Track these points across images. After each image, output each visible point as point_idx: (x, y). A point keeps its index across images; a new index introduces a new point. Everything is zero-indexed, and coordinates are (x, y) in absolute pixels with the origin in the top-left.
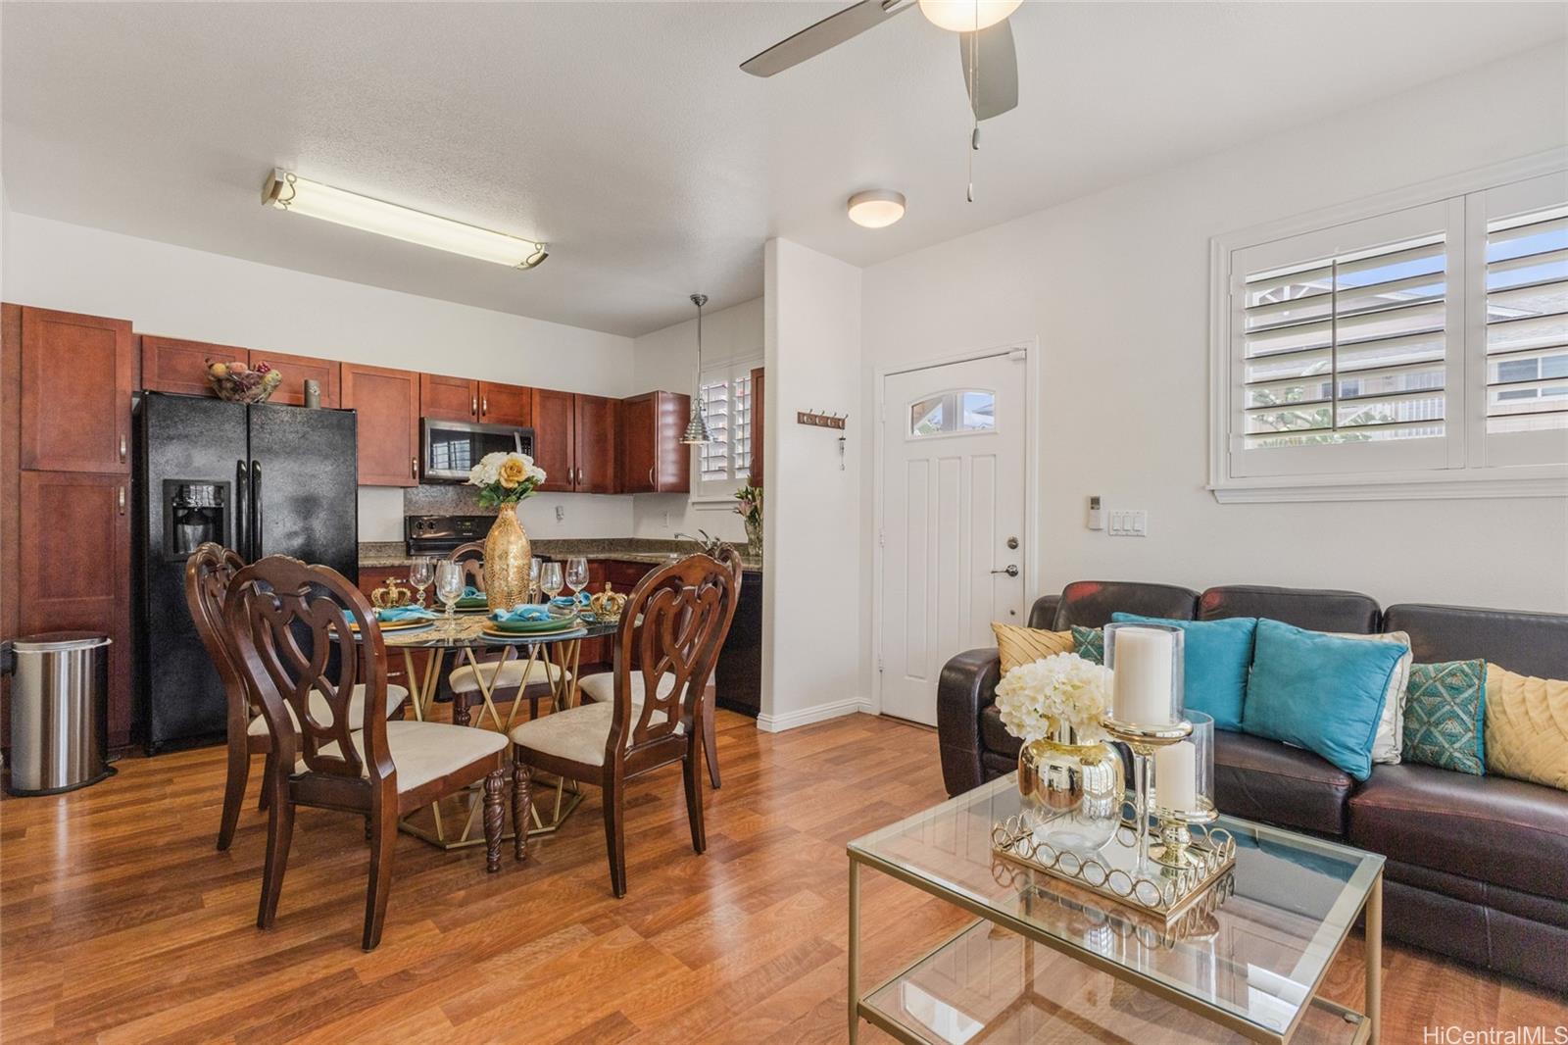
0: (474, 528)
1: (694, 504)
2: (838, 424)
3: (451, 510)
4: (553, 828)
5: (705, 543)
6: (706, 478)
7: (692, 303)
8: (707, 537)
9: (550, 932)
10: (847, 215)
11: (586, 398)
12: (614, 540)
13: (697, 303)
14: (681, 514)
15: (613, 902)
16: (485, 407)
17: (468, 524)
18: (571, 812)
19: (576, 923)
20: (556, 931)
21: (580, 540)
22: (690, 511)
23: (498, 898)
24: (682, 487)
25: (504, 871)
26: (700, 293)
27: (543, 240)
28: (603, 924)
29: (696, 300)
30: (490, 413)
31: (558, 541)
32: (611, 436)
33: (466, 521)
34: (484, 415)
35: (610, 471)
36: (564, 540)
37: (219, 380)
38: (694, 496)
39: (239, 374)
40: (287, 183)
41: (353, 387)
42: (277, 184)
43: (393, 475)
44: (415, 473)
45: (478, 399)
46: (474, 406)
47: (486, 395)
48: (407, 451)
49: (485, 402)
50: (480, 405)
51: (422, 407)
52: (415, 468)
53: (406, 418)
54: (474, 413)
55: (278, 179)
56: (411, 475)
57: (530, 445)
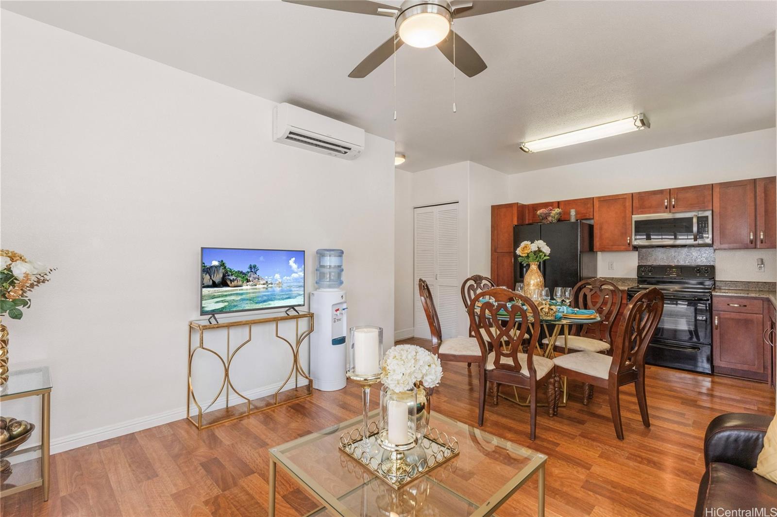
0: (679, 272)
16: (673, 203)
17: (674, 270)
30: (677, 205)
31: (759, 282)
34: (674, 207)
36: (765, 283)
37: (539, 217)
39: (543, 213)
40: (522, 147)
41: (599, 207)
42: (521, 148)
43: (618, 246)
44: (629, 244)
45: (669, 199)
46: (666, 204)
47: (676, 196)
48: (626, 233)
49: (673, 200)
50: (670, 201)
51: (634, 210)
52: (628, 241)
53: (625, 217)
54: (666, 208)
55: (520, 147)
56: (627, 245)
57: (707, 221)
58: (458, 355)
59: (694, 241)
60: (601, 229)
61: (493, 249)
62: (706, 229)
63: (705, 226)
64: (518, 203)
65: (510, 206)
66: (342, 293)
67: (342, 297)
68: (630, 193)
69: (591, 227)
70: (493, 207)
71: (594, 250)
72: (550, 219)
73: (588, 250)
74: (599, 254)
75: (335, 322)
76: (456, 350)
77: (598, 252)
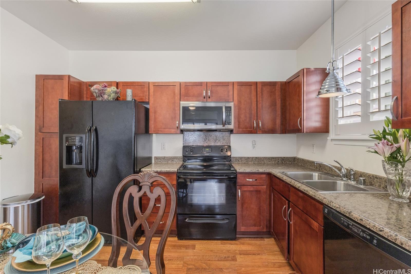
0: (210, 151)
1: (332, 140)
6: (341, 122)
12: (284, 157)
14: (323, 146)
16: (209, 94)
21: (264, 157)
22: (329, 144)
24: (324, 129)
30: (212, 96)
31: (253, 157)
32: (279, 102)
33: (207, 148)
34: (209, 98)
35: (278, 121)
36: (256, 157)
38: (332, 135)
39: (97, 89)
41: (154, 91)
43: (170, 129)
44: (178, 128)
45: (206, 90)
46: (204, 94)
47: (210, 88)
48: (175, 118)
49: (209, 92)
50: (207, 93)
51: (181, 97)
52: (177, 125)
53: (174, 103)
54: (204, 98)
56: (176, 128)
57: (231, 110)
59: (223, 127)
60: (155, 112)
61: (38, 128)
62: (230, 117)
63: (230, 115)
64: (69, 76)
65: (60, 78)
68: (178, 82)
69: (147, 110)
70: (38, 77)
71: (150, 133)
72: (106, 97)
73: (144, 132)
74: (154, 135)
77: (153, 134)
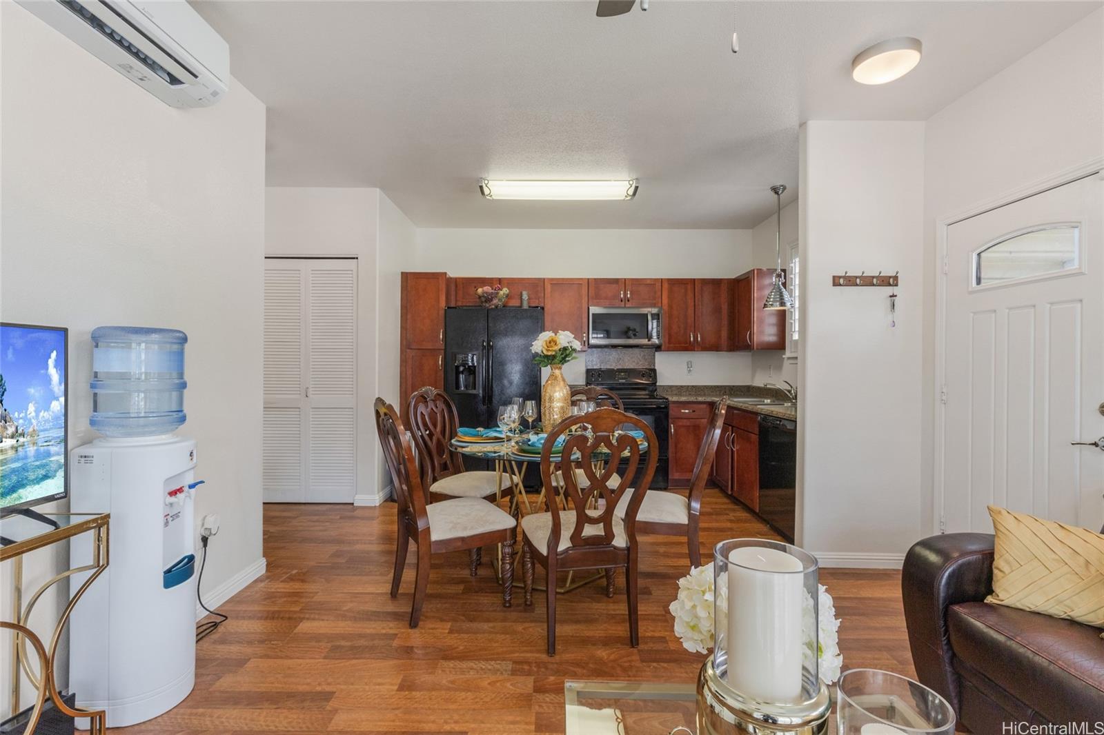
0: (626, 377)
1: (789, 358)
2: (889, 281)
3: (614, 364)
4: (562, 591)
5: (790, 391)
7: (772, 193)
8: (792, 387)
9: (492, 660)
10: (852, 78)
11: (705, 282)
12: (734, 386)
13: (777, 193)
14: (779, 367)
15: (544, 657)
16: (629, 296)
17: (622, 374)
18: (586, 584)
19: (510, 660)
20: (495, 661)
21: (705, 386)
22: (785, 364)
23: (491, 625)
24: (780, 345)
25: (512, 609)
26: (778, 184)
27: (634, 177)
28: (522, 669)
29: (775, 190)
30: (632, 299)
31: (688, 386)
32: (725, 307)
33: (622, 372)
34: (628, 301)
35: (724, 334)
36: (693, 386)
37: (480, 297)
38: (787, 353)
39: (486, 293)
40: (484, 186)
41: (551, 291)
42: (481, 187)
44: (585, 343)
45: (624, 290)
46: (622, 296)
47: (630, 287)
48: (581, 329)
49: (628, 292)
50: (625, 294)
51: (590, 300)
52: (585, 339)
53: (581, 309)
54: (622, 301)
55: (480, 185)
58: (468, 537)
59: (648, 341)
60: (552, 320)
61: (405, 343)
64: (446, 273)
65: (435, 276)
66: (188, 445)
67: (191, 454)
68: (585, 279)
70: (404, 275)
72: (496, 302)
75: (166, 524)
76: (465, 529)
